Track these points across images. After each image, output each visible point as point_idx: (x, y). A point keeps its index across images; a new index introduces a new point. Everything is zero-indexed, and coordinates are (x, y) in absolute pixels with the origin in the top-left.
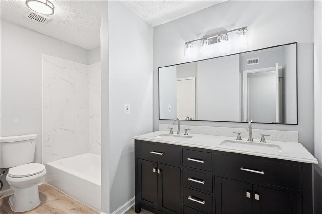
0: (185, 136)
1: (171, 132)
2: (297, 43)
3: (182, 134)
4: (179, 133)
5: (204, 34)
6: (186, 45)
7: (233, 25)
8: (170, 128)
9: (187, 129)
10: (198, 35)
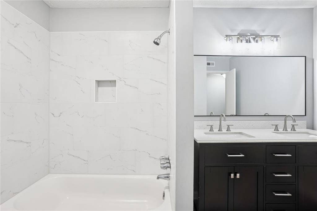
0: (227, 133)
1: (211, 130)
2: (305, 57)
3: (224, 131)
4: (220, 130)
5: (239, 31)
6: (226, 38)
7: (263, 31)
8: (210, 126)
9: (229, 125)
10: (232, 30)
